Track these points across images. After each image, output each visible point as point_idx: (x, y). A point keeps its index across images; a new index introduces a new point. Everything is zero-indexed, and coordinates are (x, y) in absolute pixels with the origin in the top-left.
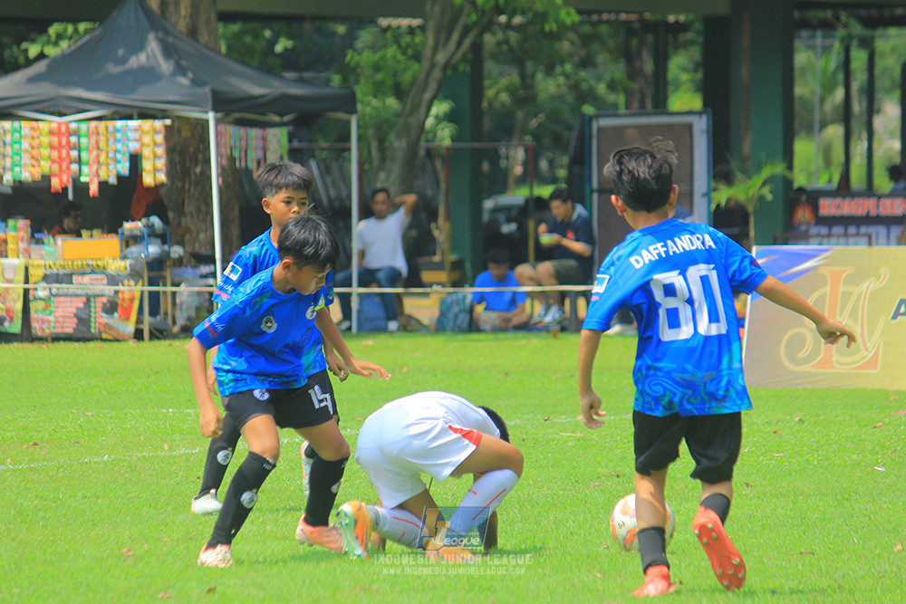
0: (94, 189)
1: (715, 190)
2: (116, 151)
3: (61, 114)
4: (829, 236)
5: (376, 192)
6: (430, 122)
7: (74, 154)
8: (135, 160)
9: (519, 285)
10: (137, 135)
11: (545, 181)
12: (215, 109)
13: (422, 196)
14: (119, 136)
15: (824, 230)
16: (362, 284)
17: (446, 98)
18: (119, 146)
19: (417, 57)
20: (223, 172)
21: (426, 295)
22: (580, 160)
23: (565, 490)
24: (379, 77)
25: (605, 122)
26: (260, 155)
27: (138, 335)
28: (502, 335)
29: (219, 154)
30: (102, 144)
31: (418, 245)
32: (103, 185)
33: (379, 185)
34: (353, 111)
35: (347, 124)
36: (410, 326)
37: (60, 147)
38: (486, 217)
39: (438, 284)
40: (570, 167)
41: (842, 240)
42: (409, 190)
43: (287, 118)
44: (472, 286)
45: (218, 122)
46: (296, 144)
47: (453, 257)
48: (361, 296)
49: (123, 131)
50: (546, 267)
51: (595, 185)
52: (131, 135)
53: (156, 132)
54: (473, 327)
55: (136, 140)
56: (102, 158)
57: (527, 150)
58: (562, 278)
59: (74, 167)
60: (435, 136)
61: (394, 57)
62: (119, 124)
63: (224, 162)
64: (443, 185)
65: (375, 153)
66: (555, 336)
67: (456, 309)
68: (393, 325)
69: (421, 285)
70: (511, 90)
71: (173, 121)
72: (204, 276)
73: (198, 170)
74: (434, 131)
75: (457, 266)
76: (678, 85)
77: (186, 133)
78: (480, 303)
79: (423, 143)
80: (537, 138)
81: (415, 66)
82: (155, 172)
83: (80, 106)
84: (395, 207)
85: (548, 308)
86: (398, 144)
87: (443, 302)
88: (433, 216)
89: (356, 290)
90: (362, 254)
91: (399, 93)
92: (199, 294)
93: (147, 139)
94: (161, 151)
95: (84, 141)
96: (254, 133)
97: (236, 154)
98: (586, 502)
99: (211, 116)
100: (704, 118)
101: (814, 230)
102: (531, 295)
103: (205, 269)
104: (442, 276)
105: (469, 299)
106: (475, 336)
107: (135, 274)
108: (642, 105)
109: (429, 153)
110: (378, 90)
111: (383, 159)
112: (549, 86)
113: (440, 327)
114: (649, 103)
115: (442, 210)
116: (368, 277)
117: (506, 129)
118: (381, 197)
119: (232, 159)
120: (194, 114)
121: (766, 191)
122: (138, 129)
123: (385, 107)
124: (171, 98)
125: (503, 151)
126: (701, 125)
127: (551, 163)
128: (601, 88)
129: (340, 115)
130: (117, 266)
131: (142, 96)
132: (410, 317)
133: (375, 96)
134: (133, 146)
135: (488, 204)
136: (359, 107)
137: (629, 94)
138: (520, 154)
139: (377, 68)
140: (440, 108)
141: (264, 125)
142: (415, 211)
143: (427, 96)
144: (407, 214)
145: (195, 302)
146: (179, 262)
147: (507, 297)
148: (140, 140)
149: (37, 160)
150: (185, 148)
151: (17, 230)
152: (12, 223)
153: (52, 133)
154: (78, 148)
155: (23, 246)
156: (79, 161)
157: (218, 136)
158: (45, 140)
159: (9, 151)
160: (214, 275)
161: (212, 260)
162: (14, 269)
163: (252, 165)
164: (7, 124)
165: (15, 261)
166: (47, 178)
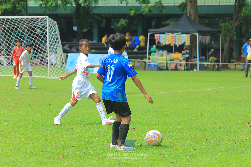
0: (178, 46)
3: (173, 33)
7: (175, 40)
12: (198, 32)
14: (182, 37)
17: (236, 31)
19: (232, 25)
20: (199, 43)
24: (225, 28)
26: (205, 40)
27: (185, 70)
29: (199, 40)
30: (179, 38)
32: (179, 45)
35: (220, 35)
37: (172, 39)
43: (210, 34)
45: (198, 35)
46: (211, 38)
53: (188, 36)
56: (179, 41)
61: (228, 24)
62: (182, 35)
63: (199, 41)
64: (235, 46)
69: (231, 62)
71: (191, 35)
73: (195, 42)
81: (231, 26)
82: (188, 43)
83: (176, 32)
86: (228, 39)
93: (187, 38)
94: (189, 40)
95: (176, 38)
96: (204, 37)
97: (201, 40)
99: (197, 34)
103: (196, 59)
107: (184, 60)
111: (225, 41)
115: (235, 50)
119: (200, 41)
120: (194, 34)
122: (185, 36)
129: (219, 34)
130: (181, 58)
132: (229, 68)
136: (222, 32)
139: (225, 26)
141: (206, 35)
149: (169, 41)
150: (193, 39)
151: (165, 52)
152: (164, 51)
153: (171, 36)
154: (175, 39)
155: (166, 55)
156: (175, 41)
157: (199, 37)
158: (170, 38)
159: (164, 39)
160: (197, 60)
161: (196, 57)
162: (164, 59)
163: (204, 42)
164: (164, 35)
165: (164, 57)
166: (170, 44)
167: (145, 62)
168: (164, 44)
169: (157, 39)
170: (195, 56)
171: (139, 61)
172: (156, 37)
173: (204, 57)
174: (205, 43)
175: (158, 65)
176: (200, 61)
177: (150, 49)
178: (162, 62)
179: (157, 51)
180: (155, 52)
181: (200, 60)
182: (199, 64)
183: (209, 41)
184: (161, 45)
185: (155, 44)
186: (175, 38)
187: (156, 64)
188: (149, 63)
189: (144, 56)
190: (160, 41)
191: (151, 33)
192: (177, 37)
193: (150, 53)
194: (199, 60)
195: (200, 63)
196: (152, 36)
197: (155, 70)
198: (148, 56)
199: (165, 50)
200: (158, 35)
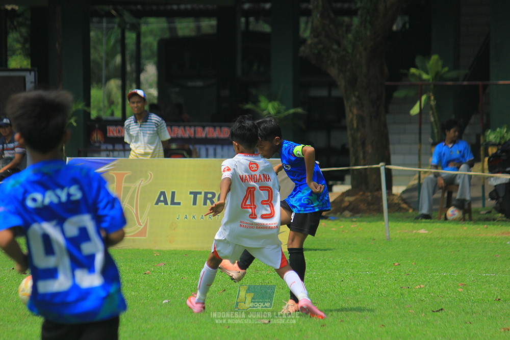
4: (113, 150)
15: (110, 147)
41: (122, 153)
76: (13, 51)
100: (33, 73)
101: (103, 147)
121: (72, 121)
126: (30, 78)
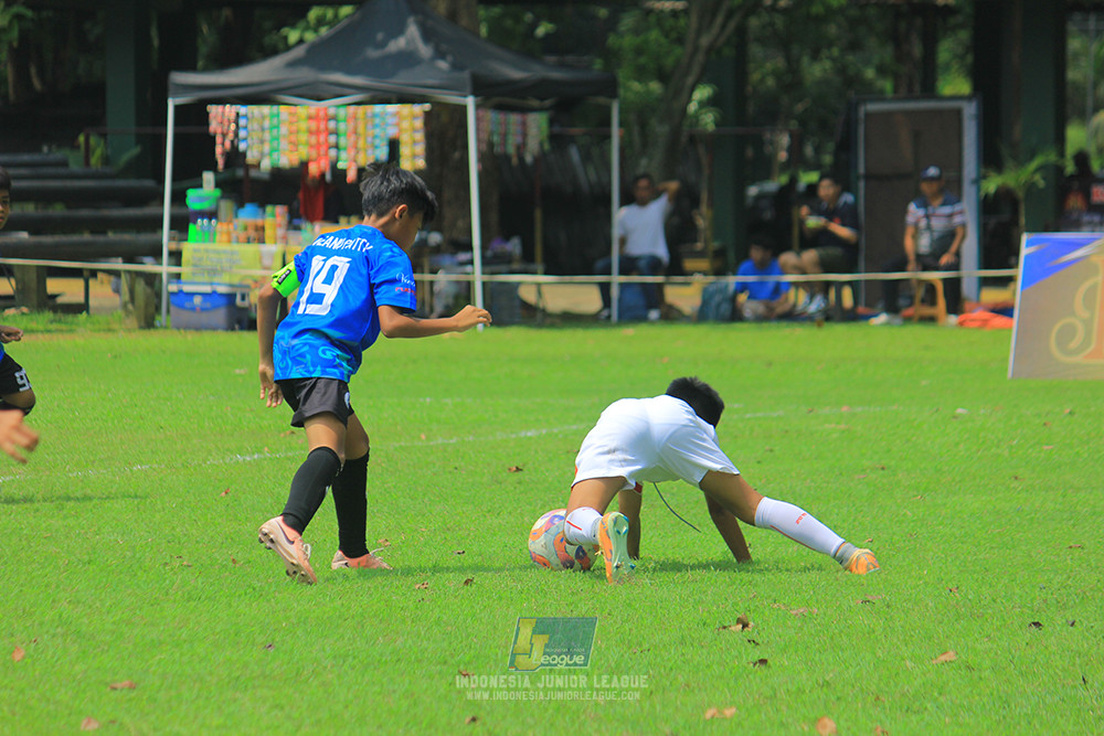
0: (351, 175)
1: (985, 177)
2: (374, 137)
3: (319, 99)
5: (637, 179)
6: (692, 107)
7: (332, 139)
8: (394, 145)
9: (783, 272)
10: (395, 120)
11: (810, 167)
12: (475, 93)
13: (684, 183)
14: (377, 121)
16: (622, 272)
17: (709, 82)
18: (377, 131)
19: (680, 40)
20: (482, 158)
21: (687, 284)
22: (846, 146)
23: (828, 483)
24: (642, 60)
25: (872, 107)
26: (519, 139)
28: (765, 325)
29: (479, 141)
30: (361, 129)
31: (679, 232)
32: (361, 169)
33: (641, 170)
34: (613, 95)
35: (608, 109)
36: (671, 315)
37: (318, 132)
38: (749, 202)
39: (699, 272)
40: (836, 154)
42: (670, 177)
43: (548, 103)
44: (735, 273)
45: (478, 107)
46: (557, 129)
47: (715, 245)
48: (623, 286)
49: (383, 115)
50: (810, 255)
51: (861, 170)
52: (390, 120)
53: (414, 117)
54: (735, 316)
55: (393, 125)
56: (361, 144)
57: (791, 136)
58: (826, 267)
59: (332, 153)
60: (698, 121)
61: (657, 40)
62: (378, 108)
63: (484, 147)
64: (706, 172)
65: (637, 138)
66: (820, 325)
67: (717, 298)
68: (654, 314)
69: (682, 273)
70: (776, 74)
71: (433, 106)
72: (463, 264)
73: (457, 155)
74: (696, 116)
75: (720, 254)
76: (947, 67)
77: (445, 118)
78: (742, 291)
79: (686, 128)
80: (803, 122)
81: (679, 50)
82: (413, 158)
83: (339, 90)
84: (656, 195)
85: (812, 297)
86: (661, 130)
87: (705, 291)
88: (696, 203)
89: (616, 279)
90: (623, 241)
91: (663, 77)
92: (458, 282)
93: (405, 124)
94: (420, 136)
95: (342, 127)
96: (514, 118)
97: (496, 139)
98: (850, 495)
99: (470, 102)
100: (974, 103)
102: (796, 285)
103: (463, 257)
104: (704, 264)
105: (732, 288)
106: (738, 326)
108: (910, 90)
109: (693, 139)
110: (641, 74)
111: (645, 144)
112: (816, 71)
113: (702, 316)
114: (917, 88)
115: (704, 196)
116: (629, 265)
117: (771, 114)
118: (643, 183)
119: (491, 145)
120: (452, 99)
121: (1037, 177)
122: (397, 114)
123: (649, 92)
124: (430, 82)
125: (768, 136)
126: (970, 110)
127: (818, 150)
128: (870, 73)
129: (601, 100)
131: (401, 80)
132: (671, 307)
133: (639, 80)
134: (392, 132)
135: (753, 191)
136: (621, 92)
137: (896, 77)
138: (785, 140)
139: (639, 51)
140: (702, 93)
141: (523, 110)
142: (677, 199)
143: (690, 80)
144: (670, 200)
145: (452, 290)
146: (437, 250)
147: (771, 287)
148: (398, 124)
149: (295, 145)
150: (444, 134)
151: (275, 216)
152: (269, 209)
153: (310, 118)
154: (336, 133)
155: (280, 232)
156: (337, 146)
157: (478, 120)
158: (303, 125)
159: (267, 136)
160: (471, 262)
161: (469, 248)
162: (272, 256)
163: (511, 150)
164: (266, 109)
165: (272, 248)
166: (304, 165)
167: (152, 280)
168: (266, 165)
169: (224, 135)
170: (463, 238)
171: (116, 274)
172: (214, 126)
173: (514, 246)
174: (521, 159)
175: (230, 297)
176: (488, 269)
177: (179, 198)
178: (258, 273)
179: (226, 207)
180: (212, 215)
181: (491, 262)
182: (484, 284)
183: (541, 144)
184: (253, 173)
185: (213, 166)
186: (332, 125)
187: (222, 289)
188: (173, 288)
189: (145, 238)
190: (242, 146)
191: (181, 100)
192: (347, 120)
193: (181, 225)
194: (485, 262)
195: (487, 278)
196: (193, 116)
197: (214, 328)
198: (172, 239)
199: (275, 203)
200: (230, 110)
